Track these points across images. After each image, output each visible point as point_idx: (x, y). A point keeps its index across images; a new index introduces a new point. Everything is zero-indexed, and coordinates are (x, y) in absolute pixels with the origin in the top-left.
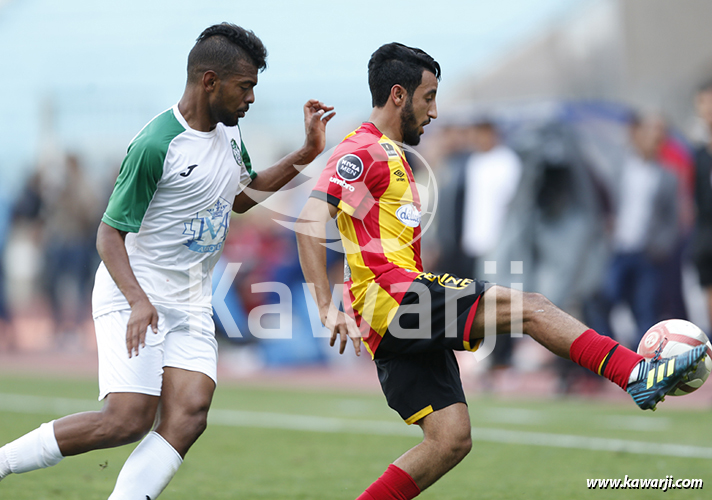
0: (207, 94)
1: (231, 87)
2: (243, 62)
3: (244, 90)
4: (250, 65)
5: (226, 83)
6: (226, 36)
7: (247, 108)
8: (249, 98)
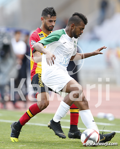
0: (72, 29)
1: (78, 28)
2: (82, 22)
3: (81, 30)
4: (83, 23)
5: (77, 27)
6: (79, 16)
7: (81, 34)
8: (82, 32)
